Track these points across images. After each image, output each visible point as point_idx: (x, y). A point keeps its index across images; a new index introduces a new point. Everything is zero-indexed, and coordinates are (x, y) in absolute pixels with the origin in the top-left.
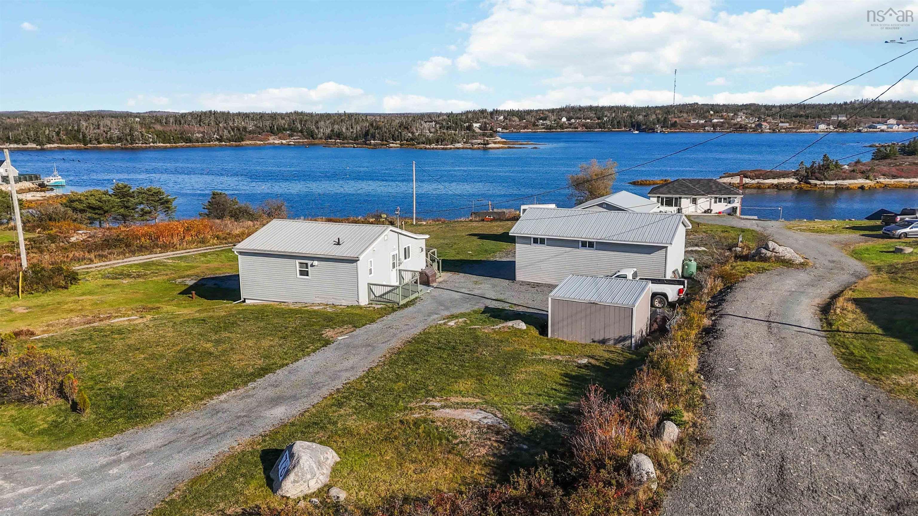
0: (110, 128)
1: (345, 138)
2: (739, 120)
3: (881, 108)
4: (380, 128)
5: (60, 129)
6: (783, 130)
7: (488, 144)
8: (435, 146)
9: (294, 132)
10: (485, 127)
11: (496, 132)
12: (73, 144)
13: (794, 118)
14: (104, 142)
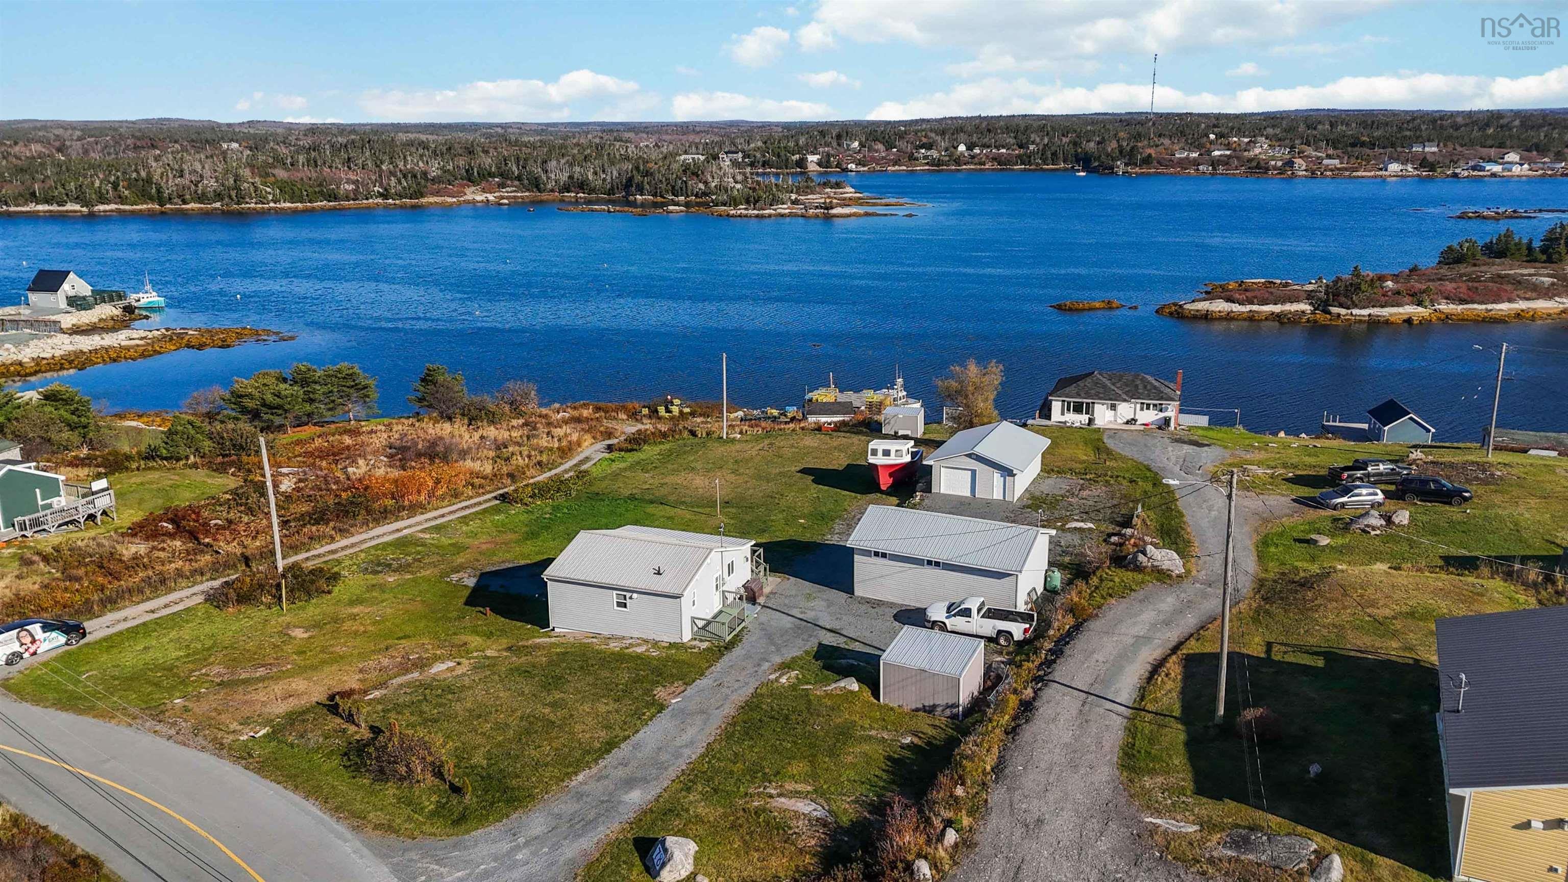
0: (201, 176)
1: (592, 191)
2: (1257, 151)
3: (1502, 127)
4: (652, 174)
5: (118, 178)
6: (1329, 173)
7: (832, 208)
8: (743, 212)
9: (507, 178)
10: (828, 161)
11: (846, 170)
12: (142, 204)
13: (1349, 149)
14: (193, 200)
